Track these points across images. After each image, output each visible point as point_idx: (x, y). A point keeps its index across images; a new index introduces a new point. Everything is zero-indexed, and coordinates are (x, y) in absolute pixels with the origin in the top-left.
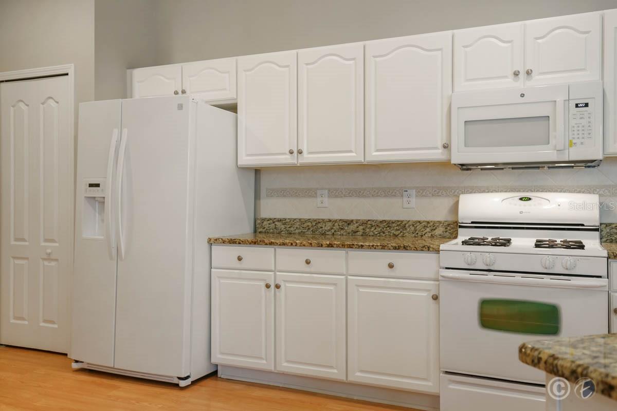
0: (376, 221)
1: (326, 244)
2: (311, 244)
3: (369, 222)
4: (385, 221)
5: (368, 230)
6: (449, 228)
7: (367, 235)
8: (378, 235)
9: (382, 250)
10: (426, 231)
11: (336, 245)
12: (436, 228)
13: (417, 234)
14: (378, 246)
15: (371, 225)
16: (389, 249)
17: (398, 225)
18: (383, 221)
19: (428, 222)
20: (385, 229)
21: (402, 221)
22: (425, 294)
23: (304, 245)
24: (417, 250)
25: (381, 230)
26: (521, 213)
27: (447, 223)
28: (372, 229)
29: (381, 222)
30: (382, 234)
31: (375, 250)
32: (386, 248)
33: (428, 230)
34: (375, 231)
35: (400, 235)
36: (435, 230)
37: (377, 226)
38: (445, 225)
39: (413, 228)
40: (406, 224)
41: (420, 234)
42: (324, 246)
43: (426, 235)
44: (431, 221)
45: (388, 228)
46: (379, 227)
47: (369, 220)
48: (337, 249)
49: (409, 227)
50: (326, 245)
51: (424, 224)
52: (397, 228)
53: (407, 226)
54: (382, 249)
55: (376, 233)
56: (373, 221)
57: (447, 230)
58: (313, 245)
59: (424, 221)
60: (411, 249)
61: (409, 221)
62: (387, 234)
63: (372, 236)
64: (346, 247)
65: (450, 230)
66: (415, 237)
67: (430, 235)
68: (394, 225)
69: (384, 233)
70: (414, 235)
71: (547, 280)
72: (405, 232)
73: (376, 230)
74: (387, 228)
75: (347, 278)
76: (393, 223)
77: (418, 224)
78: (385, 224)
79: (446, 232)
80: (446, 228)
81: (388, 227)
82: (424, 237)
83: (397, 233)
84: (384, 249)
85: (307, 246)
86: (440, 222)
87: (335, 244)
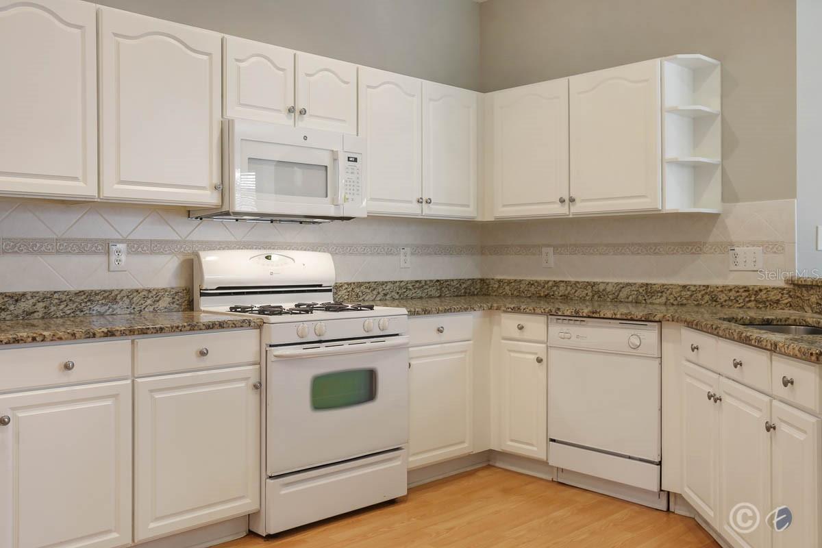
0: (68, 293)
1: (103, 332)
2: (74, 335)
3: (56, 296)
4: (83, 292)
5: (53, 309)
6: (177, 297)
7: (51, 318)
8: (72, 315)
9: (191, 332)
10: (147, 304)
11: (119, 332)
12: (160, 299)
13: (134, 308)
14: (185, 327)
15: (59, 299)
16: (201, 329)
17: (104, 298)
18: (80, 292)
19: (149, 291)
20: (83, 305)
21: (111, 292)
22: (242, 384)
23: (60, 339)
24: (236, 327)
25: (77, 307)
26: (272, 274)
27: (174, 291)
28: (62, 307)
29: (76, 294)
30: (78, 313)
31: (180, 333)
32: (196, 328)
33: (149, 302)
34: (66, 309)
35: (108, 313)
36: (158, 301)
37: (71, 300)
38: (172, 293)
39: (127, 301)
40: (117, 295)
41: (137, 309)
42: (98, 335)
43: (146, 309)
44: (154, 290)
45: (89, 304)
46: (74, 302)
47: (55, 292)
48: (122, 338)
49: (122, 299)
50: (102, 334)
51: (144, 293)
52: (103, 301)
53: (119, 297)
54: (190, 330)
55: (68, 312)
56: (63, 293)
57: (174, 300)
58: (77, 335)
59: (143, 290)
60: (229, 327)
61: (122, 290)
62: (87, 312)
63: (62, 317)
64: (136, 333)
65: (178, 300)
66: (130, 313)
67: (151, 309)
68: (98, 297)
69: (82, 311)
70: (129, 310)
71: (368, 344)
72: (115, 306)
73: (69, 308)
74: (86, 302)
75: (133, 381)
76: (96, 294)
77: (135, 294)
78: (83, 297)
79: (174, 302)
80: (173, 298)
81: (89, 300)
82: (143, 313)
83: (103, 309)
84: (194, 330)
85: (66, 339)
86: (165, 290)
87: (118, 330)
